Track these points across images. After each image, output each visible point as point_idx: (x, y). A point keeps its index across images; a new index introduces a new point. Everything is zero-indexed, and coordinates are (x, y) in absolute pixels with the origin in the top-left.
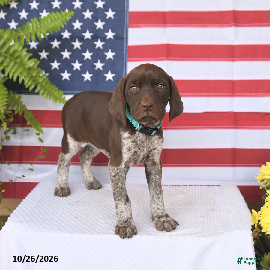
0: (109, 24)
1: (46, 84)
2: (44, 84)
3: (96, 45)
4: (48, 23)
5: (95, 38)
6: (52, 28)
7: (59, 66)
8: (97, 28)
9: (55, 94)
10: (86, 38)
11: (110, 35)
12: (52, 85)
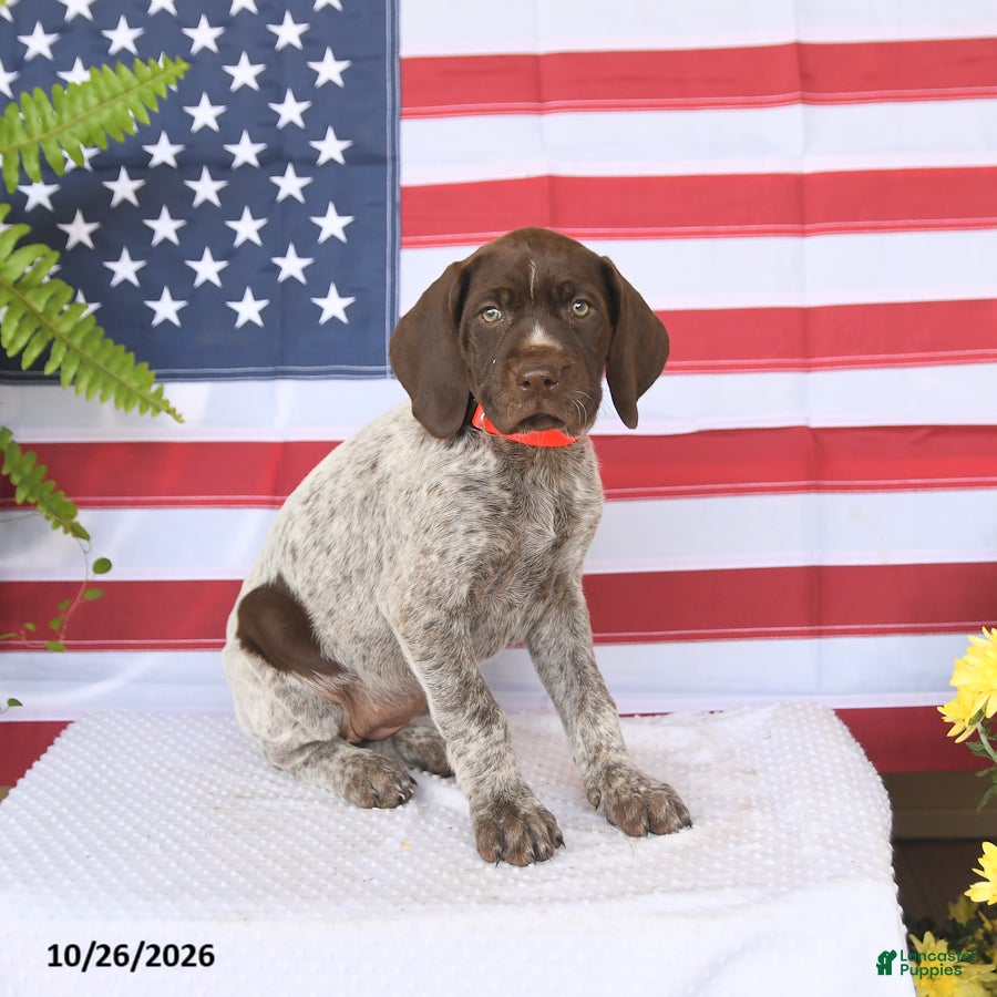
0: (326, 108)
1: (87, 339)
2: (77, 341)
3: (277, 189)
4: (86, 108)
5: (273, 161)
6: (102, 127)
7: (138, 273)
8: (282, 123)
9: (124, 377)
11: (331, 148)
12: (110, 342)
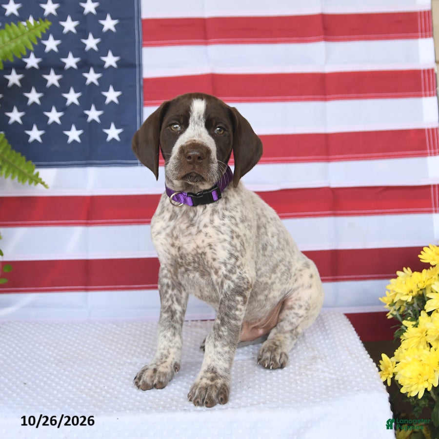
0: (108, 42)
3: (86, 79)
4: (4, 42)
5: (84, 66)
6: (11, 51)
7: (22, 118)
8: (87, 48)
10: (67, 67)
11: (110, 60)
